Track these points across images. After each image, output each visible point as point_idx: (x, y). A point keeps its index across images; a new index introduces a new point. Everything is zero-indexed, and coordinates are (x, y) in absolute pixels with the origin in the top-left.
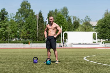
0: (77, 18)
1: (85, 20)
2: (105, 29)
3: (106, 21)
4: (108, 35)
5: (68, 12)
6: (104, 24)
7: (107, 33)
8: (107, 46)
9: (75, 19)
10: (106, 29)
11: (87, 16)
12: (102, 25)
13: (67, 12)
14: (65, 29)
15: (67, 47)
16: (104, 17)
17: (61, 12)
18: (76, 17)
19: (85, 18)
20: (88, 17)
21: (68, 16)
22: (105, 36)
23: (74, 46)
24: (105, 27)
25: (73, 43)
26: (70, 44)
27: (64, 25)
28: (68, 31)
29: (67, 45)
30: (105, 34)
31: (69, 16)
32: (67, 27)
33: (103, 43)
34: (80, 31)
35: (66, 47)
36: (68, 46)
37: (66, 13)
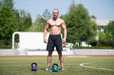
0: (27, 13)
1: (43, 16)
2: (72, 29)
3: (73, 18)
4: (76, 38)
5: (14, 3)
6: (70, 21)
7: (75, 35)
8: (77, 53)
9: (23, 13)
10: (74, 29)
11: (46, 10)
12: (68, 23)
13: (12, 3)
14: (15, 29)
15: (20, 55)
16: (69, 11)
17: (2, 3)
18: (25, 11)
19: (44, 12)
20: (48, 12)
21: (13, 9)
22: (73, 39)
23: (30, 53)
24: (73, 26)
25: (29, 49)
26: (24, 50)
27: (12, 22)
28: (20, 31)
29: (19, 52)
30: (72, 36)
31: (15, 9)
32: (17, 26)
33: (71, 49)
34: (35, 31)
35: (18, 55)
36: (22, 54)
37: (10, 4)
